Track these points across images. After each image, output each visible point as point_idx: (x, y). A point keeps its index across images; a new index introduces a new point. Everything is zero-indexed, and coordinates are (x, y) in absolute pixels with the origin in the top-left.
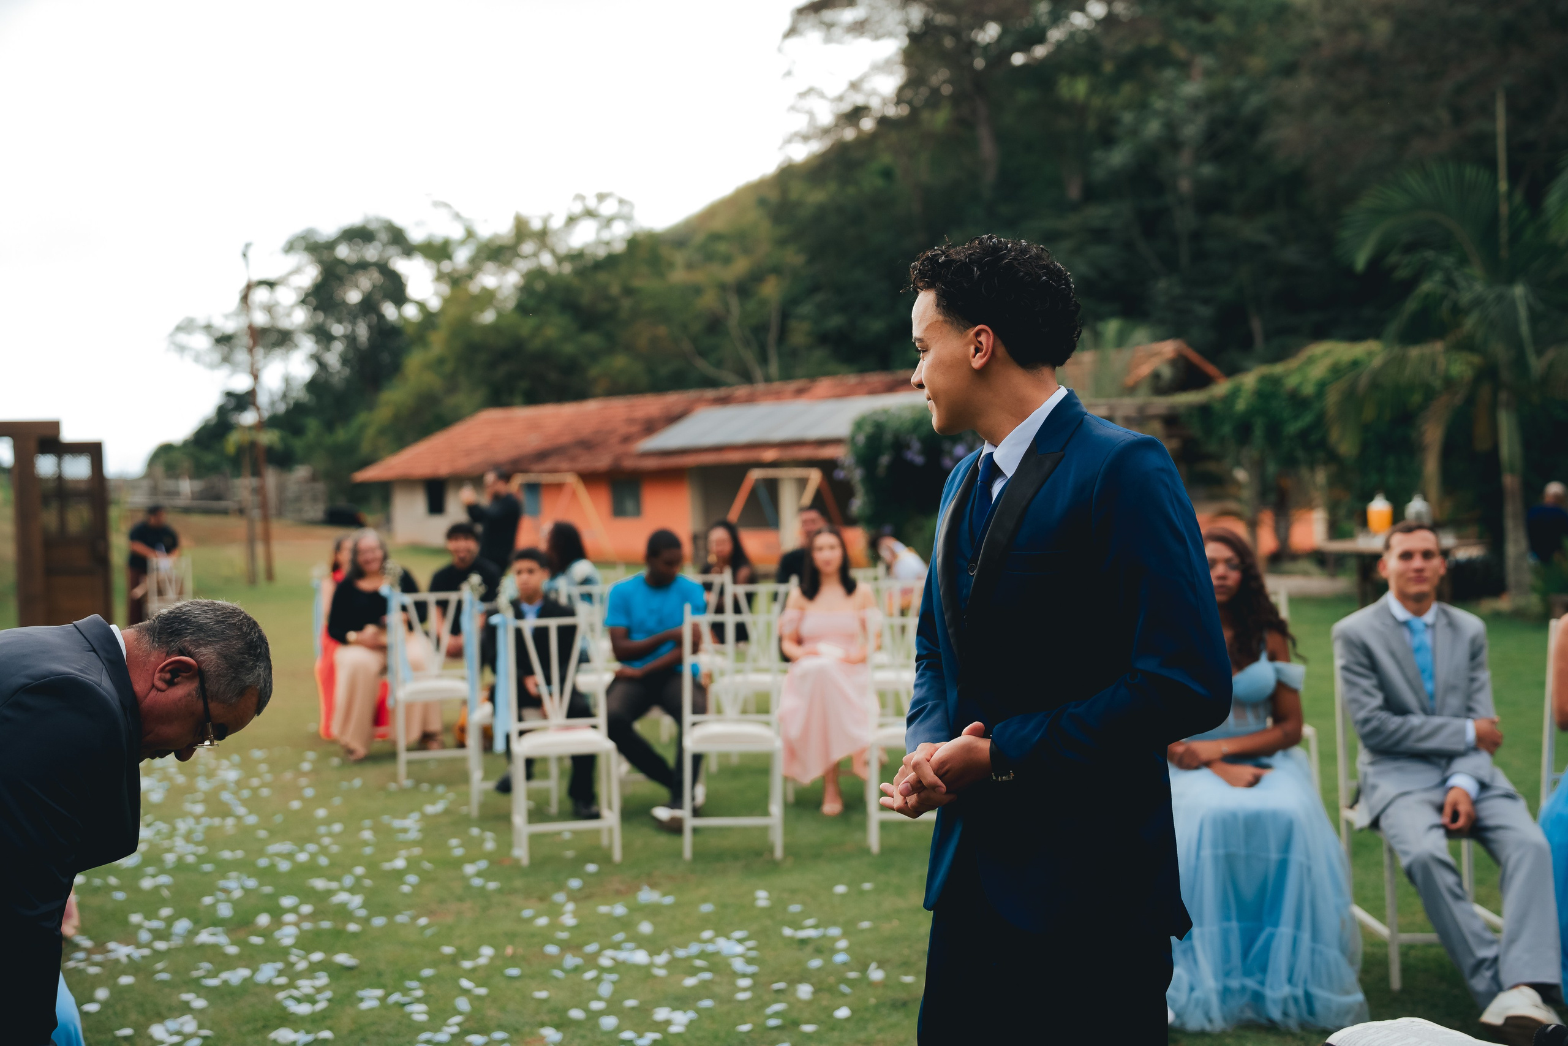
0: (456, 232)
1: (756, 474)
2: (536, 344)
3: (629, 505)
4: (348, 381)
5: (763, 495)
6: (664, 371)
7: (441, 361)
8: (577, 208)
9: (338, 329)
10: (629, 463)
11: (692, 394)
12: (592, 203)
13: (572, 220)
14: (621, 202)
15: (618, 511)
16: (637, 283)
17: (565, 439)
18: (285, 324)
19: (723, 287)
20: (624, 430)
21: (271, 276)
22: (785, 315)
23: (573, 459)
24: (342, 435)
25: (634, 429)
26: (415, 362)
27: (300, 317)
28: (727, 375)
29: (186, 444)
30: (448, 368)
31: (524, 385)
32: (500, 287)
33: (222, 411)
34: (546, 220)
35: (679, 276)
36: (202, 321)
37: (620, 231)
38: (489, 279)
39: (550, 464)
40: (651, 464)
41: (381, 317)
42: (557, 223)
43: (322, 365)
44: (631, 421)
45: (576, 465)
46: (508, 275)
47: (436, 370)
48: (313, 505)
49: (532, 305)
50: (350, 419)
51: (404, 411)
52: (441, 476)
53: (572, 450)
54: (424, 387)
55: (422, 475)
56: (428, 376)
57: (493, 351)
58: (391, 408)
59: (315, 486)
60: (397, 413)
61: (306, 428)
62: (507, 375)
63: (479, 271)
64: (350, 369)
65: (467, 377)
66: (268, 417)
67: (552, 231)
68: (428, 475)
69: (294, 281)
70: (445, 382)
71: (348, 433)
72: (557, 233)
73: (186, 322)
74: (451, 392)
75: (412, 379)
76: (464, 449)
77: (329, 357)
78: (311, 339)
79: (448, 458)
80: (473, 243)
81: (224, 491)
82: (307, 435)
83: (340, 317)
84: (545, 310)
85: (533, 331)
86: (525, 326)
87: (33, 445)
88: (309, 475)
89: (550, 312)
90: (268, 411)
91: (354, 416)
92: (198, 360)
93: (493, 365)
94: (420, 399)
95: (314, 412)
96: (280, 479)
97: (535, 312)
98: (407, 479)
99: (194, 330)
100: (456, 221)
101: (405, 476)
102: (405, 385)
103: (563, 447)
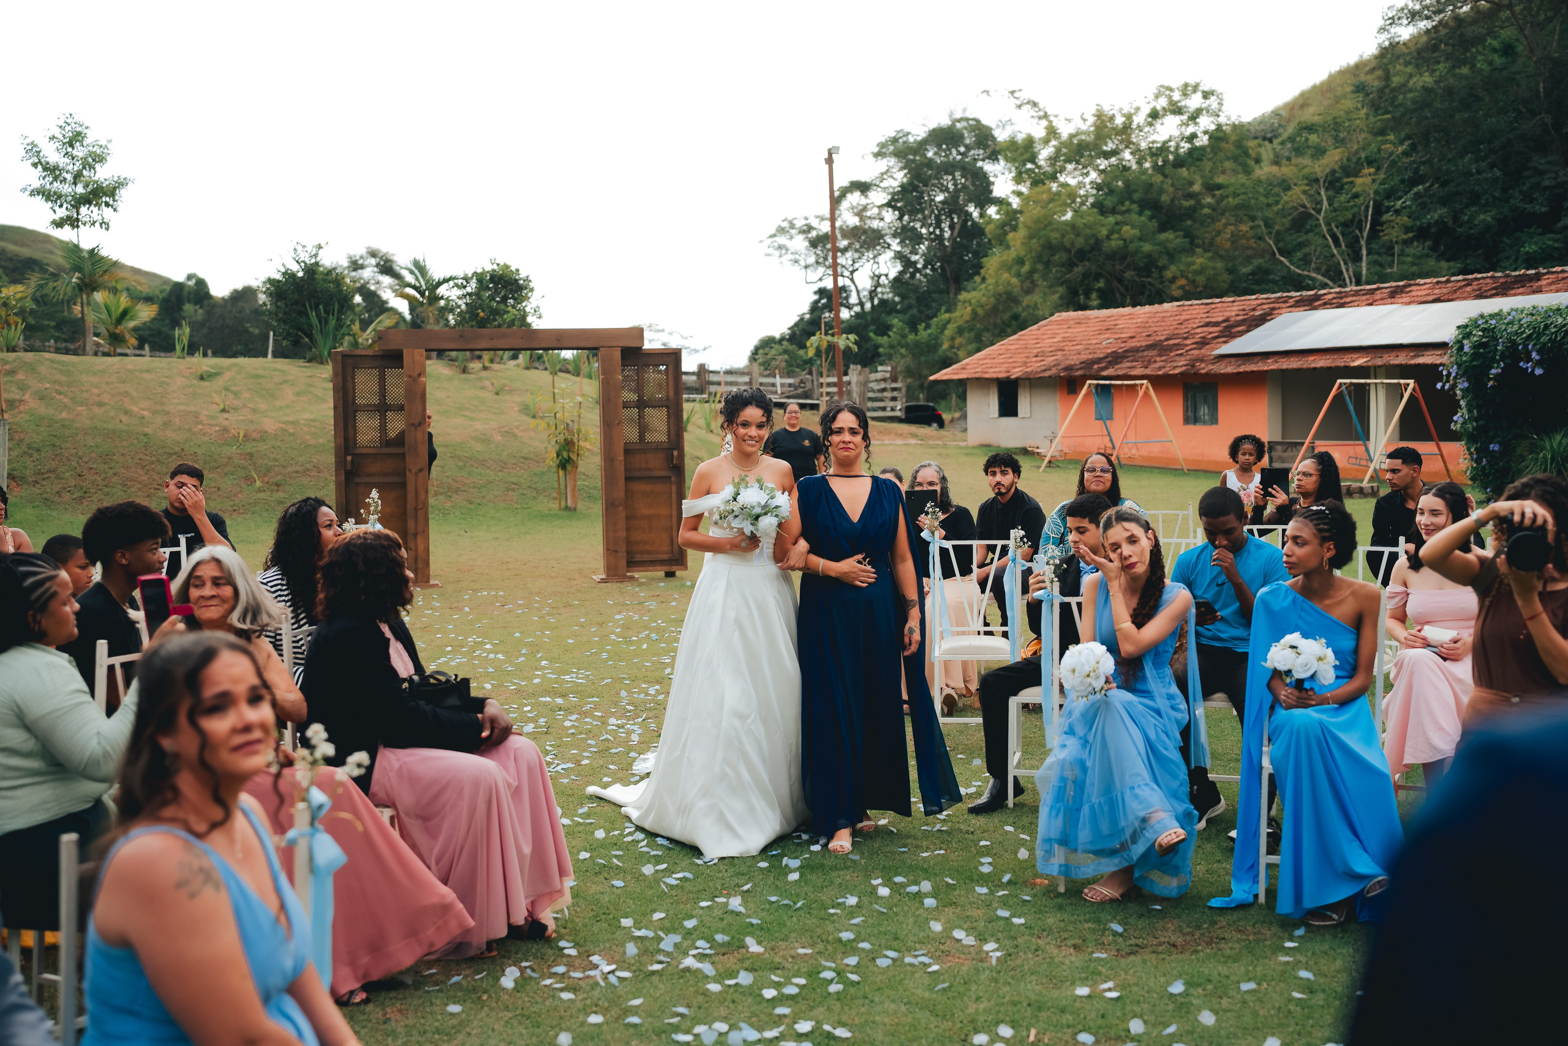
0: (1039, 131)
2: (1115, 243)
3: (1204, 411)
4: (931, 281)
5: (1349, 405)
6: (1245, 270)
7: (1020, 261)
8: (1163, 102)
9: (924, 231)
10: (1204, 368)
11: (1276, 296)
12: (1176, 96)
13: (1154, 115)
14: (1206, 95)
15: (1192, 418)
16: (1220, 179)
17: (1140, 341)
18: (875, 224)
19: (1313, 180)
20: (1201, 333)
21: (864, 178)
22: (1379, 210)
23: (1146, 363)
24: (923, 334)
25: (1211, 332)
26: (993, 262)
27: (890, 216)
28: (1315, 276)
29: (782, 339)
30: (1026, 268)
32: (1081, 185)
33: (815, 308)
34: (1129, 117)
35: (1265, 170)
36: (799, 223)
37: (1206, 123)
38: (1069, 179)
39: (1122, 368)
40: (1230, 369)
42: (1139, 119)
43: (907, 263)
44: (1211, 325)
45: (1148, 372)
46: (1087, 174)
47: (1013, 271)
48: (892, 404)
49: (1109, 202)
50: (932, 318)
51: (980, 312)
52: (1013, 377)
53: (1145, 353)
54: (1001, 289)
55: (995, 376)
56: (1006, 275)
57: (1069, 251)
58: (969, 309)
59: (894, 385)
60: (974, 313)
61: (889, 327)
62: (1085, 275)
63: (1062, 170)
64: (933, 269)
65: (1044, 277)
66: (857, 315)
67: (1134, 126)
68: (1000, 376)
69: (885, 184)
70: (1022, 282)
71: (929, 331)
72: (1140, 128)
73: (785, 224)
74: (1028, 292)
75: (990, 281)
76: (1036, 351)
77: (914, 258)
78: (898, 240)
79: (1020, 359)
80: (1054, 143)
81: (812, 390)
82: (890, 333)
83: (925, 218)
84: (1123, 208)
85: (1112, 232)
86: (1103, 225)
87: (618, 354)
88: (888, 375)
89: (1128, 211)
90: (857, 309)
91: (935, 316)
92: (796, 261)
93: (1070, 265)
94: (997, 299)
95: (898, 312)
96: (861, 378)
97: (1113, 211)
98: (977, 379)
99: (793, 232)
100: (1040, 118)
101: (977, 375)
102: (983, 286)
103: (1136, 350)
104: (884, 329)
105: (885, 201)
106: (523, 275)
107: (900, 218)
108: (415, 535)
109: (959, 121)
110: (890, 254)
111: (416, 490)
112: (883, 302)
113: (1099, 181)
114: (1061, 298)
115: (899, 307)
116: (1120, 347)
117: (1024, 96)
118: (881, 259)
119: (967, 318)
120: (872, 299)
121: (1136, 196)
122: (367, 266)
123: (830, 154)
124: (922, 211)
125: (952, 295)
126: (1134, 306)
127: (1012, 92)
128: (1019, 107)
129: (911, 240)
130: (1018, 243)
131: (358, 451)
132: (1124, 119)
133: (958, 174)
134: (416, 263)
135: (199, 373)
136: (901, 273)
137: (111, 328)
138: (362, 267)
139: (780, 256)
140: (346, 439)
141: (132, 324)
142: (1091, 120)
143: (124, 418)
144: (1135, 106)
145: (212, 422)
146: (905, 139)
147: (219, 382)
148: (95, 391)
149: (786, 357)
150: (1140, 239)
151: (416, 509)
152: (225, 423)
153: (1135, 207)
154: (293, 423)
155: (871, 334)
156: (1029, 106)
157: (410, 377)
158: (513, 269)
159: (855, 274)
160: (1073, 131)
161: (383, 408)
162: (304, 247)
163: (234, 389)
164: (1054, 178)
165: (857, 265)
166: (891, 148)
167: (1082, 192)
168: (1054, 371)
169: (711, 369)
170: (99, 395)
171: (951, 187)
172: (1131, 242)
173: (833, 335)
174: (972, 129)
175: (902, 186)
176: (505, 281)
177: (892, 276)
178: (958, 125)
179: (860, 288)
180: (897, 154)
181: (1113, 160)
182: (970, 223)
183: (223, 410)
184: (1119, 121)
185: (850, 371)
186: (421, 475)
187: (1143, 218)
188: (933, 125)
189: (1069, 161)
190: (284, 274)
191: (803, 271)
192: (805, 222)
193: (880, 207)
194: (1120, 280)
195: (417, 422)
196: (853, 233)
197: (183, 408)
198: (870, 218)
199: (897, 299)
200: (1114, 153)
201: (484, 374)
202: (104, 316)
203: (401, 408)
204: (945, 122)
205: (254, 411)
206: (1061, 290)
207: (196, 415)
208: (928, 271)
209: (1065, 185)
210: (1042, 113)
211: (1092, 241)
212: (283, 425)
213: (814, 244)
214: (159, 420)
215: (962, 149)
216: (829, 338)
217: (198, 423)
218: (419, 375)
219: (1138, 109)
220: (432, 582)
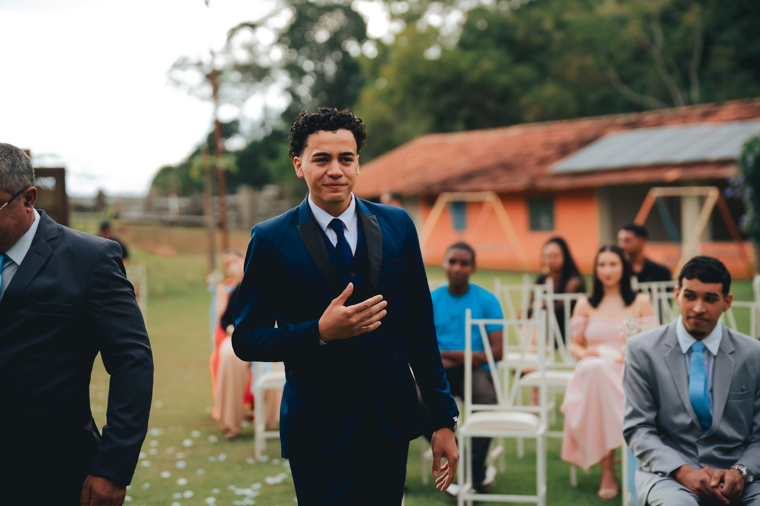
1: (657, 193)
2: (474, 76)
3: (544, 220)
5: (664, 212)
6: (593, 97)
10: (543, 183)
11: (604, 120)
15: (534, 225)
17: (490, 162)
19: (647, 18)
20: (541, 153)
22: (708, 42)
23: (494, 179)
25: (550, 152)
27: (279, 52)
28: (649, 100)
31: (465, 112)
35: (607, 9)
39: (475, 184)
40: (563, 183)
41: (346, 54)
44: (548, 145)
45: (496, 187)
46: (451, 14)
47: (386, 102)
49: (472, 38)
53: (494, 172)
56: (380, 106)
57: (436, 83)
61: (279, 152)
62: (450, 105)
63: (427, 9)
65: (414, 106)
66: (249, 144)
69: (272, 23)
70: (395, 112)
73: (181, 60)
74: (401, 119)
77: (301, 91)
78: (285, 74)
79: (389, 179)
84: (482, 45)
85: (472, 66)
88: (276, 194)
90: (250, 138)
99: (187, 67)
107: (288, 54)
110: (278, 87)
112: (274, 131)
114: (430, 124)
120: (263, 129)
136: (290, 106)
139: (176, 88)
150: (497, 72)
153: (492, 42)
155: (263, 159)
164: (419, 17)
165: (247, 97)
167: (446, 31)
172: (490, 74)
187: (499, 53)
192: (198, 57)
194: (482, 109)
196: (245, 69)
198: (259, 55)
206: (430, 117)
209: (428, 25)
211: (455, 74)
213: (207, 78)
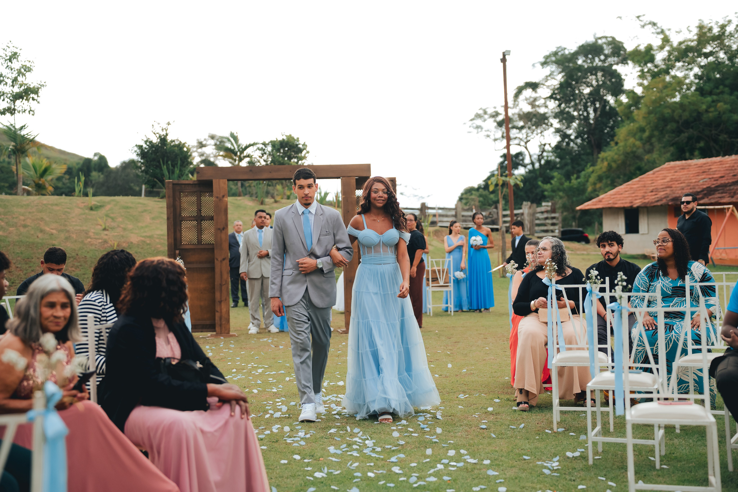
0: (657, 42)
4: (580, 146)
7: (642, 130)
9: (575, 114)
18: (542, 110)
21: (535, 80)
23: (732, 195)
24: (574, 182)
26: (622, 132)
27: (552, 105)
29: (479, 188)
30: (647, 134)
31: (702, 144)
32: (686, 77)
33: (501, 166)
34: (723, 28)
36: (490, 111)
38: (678, 72)
41: (606, 103)
42: (731, 29)
43: (565, 136)
45: (734, 200)
46: (691, 69)
47: (637, 137)
48: (552, 228)
49: (707, 88)
50: (579, 172)
51: (614, 165)
52: (635, 206)
53: (732, 187)
54: (628, 150)
55: (622, 206)
56: (632, 140)
57: (678, 122)
58: (606, 164)
59: (553, 215)
60: (610, 167)
61: (552, 178)
62: (689, 139)
63: (673, 67)
64: (583, 140)
65: (659, 140)
66: (530, 171)
67: (727, 33)
68: (627, 205)
69: (549, 83)
70: (644, 144)
71: (579, 180)
72: (731, 35)
73: (481, 112)
74: (650, 151)
75: (621, 144)
76: (651, 188)
77: (569, 132)
78: (557, 120)
79: (640, 194)
80: (667, 48)
81: (498, 219)
82: (552, 182)
83: (576, 105)
84: (718, 91)
85: (709, 107)
86: (703, 103)
87: (353, 182)
88: (549, 209)
89: (722, 93)
90: (530, 167)
91: (583, 170)
92: (488, 136)
93: (678, 131)
94: (626, 157)
95: (558, 168)
96: (531, 211)
97: (711, 93)
98: (610, 208)
99: (486, 117)
100: (658, 33)
101: (610, 206)
102: (616, 148)
103: (725, 185)
104: (547, 180)
105: (549, 95)
106: (301, 142)
107: (559, 106)
108: (220, 302)
109: (600, 38)
110: (552, 130)
111: (221, 272)
112: (548, 162)
113: (700, 73)
114: (672, 155)
115: (558, 166)
116: (713, 184)
117: (646, 19)
118: (546, 133)
119: (604, 169)
120: (539, 160)
121: (727, 82)
122: (208, 145)
123: (504, 56)
124: (574, 100)
125: (595, 156)
126: (724, 155)
127: (638, 17)
128: (643, 26)
129: (566, 119)
130: (641, 117)
131: (183, 247)
132: (719, 29)
133: (600, 74)
134: (232, 135)
135: (90, 206)
136: (559, 142)
137: (37, 180)
138: (205, 146)
139: (478, 133)
140: (175, 239)
141: (49, 178)
142: (695, 31)
143: (40, 235)
144: (728, 19)
145: (97, 237)
146: (562, 52)
147: (102, 212)
148: (22, 218)
149: (481, 199)
150: (731, 111)
151: (221, 285)
152: (105, 237)
153: (727, 89)
154: (150, 237)
155: (540, 183)
156: (650, 26)
157: (217, 197)
158: (295, 138)
159: (528, 144)
160: (681, 39)
161: (199, 218)
162: (159, 124)
163: (112, 215)
164: (667, 72)
165: (529, 138)
166: (553, 59)
167: (687, 81)
168: (664, 201)
169: (429, 206)
170: (24, 220)
171: (594, 83)
172: (724, 113)
173: (506, 176)
174: (609, 44)
175: (561, 84)
176: (290, 146)
177: (554, 144)
178: (600, 42)
179: (531, 153)
180: (558, 62)
181: (711, 59)
182: (608, 108)
183: (105, 229)
184: (716, 30)
185: (523, 206)
186: (224, 262)
187: (733, 97)
188: (582, 42)
189: (678, 60)
190: (146, 142)
191: (493, 142)
192: (494, 110)
193: (545, 99)
194: (716, 141)
195: (221, 227)
196: (527, 117)
197: (78, 228)
198: (538, 106)
199: (558, 160)
200: (711, 54)
201: (275, 205)
202: (32, 173)
203: (211, 218)
204: (591, 39)
205: (125, 229)
206: (672, 149)
207: (87, 232)
208: (579, 141)
209: (674, 77)
210: (659, 30)
211: (695, 114)
212: (143, 239)
213: (500, 124)
214: (62, 236)
215: (602, 57)
216: (504, 178)
217: (88, 238)
218: (223, 196)
219: (730, 22)
220: (231, 333)
